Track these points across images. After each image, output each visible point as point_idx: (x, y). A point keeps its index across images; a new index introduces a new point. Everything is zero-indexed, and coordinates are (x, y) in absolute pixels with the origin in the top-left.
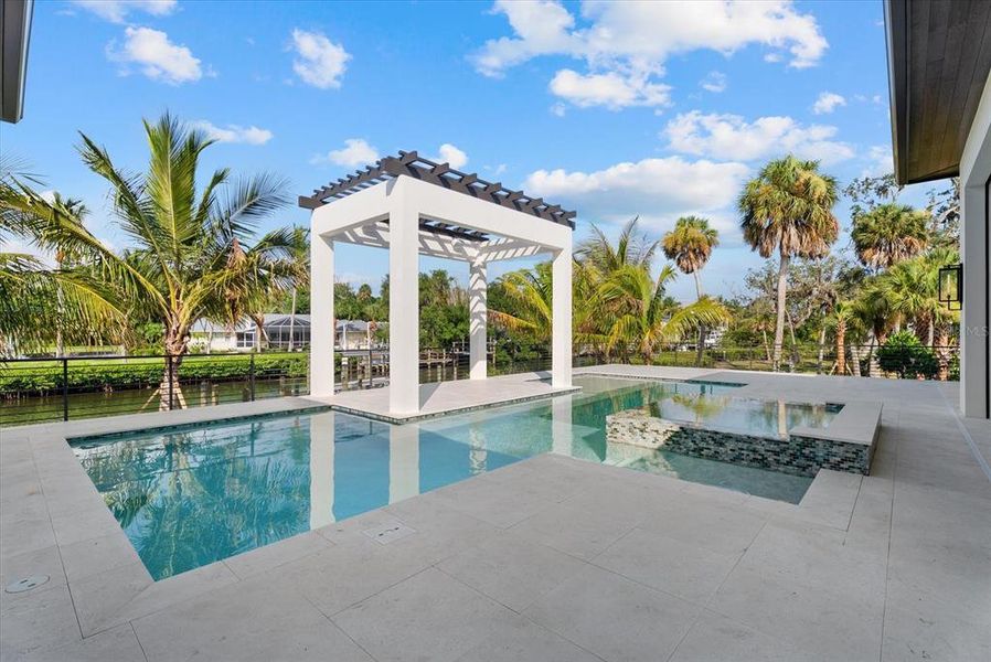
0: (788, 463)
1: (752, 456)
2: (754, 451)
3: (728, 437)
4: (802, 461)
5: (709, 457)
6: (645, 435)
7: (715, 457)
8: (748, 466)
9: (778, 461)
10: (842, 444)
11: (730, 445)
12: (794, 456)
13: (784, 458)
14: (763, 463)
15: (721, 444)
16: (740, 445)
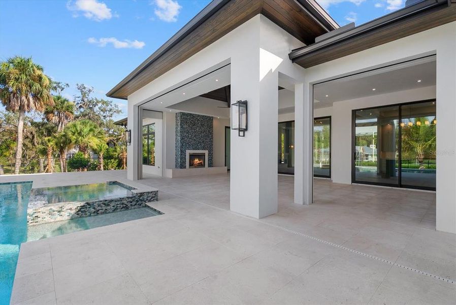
0: (135, 204)
1: (122, 206)
2: (123, 204)
3: (111, 201)
4: (140, 202)
5: (102, 213)
6: (62, 213)
7: (106, 212)
8: (120, 211)
9: (131, 205)
10: (152, 192)
11: (112, 204)
12: (137, 201)
13: (134, 203)
14: (126, 208)
15: (108, 205)
16: (117, 203)
